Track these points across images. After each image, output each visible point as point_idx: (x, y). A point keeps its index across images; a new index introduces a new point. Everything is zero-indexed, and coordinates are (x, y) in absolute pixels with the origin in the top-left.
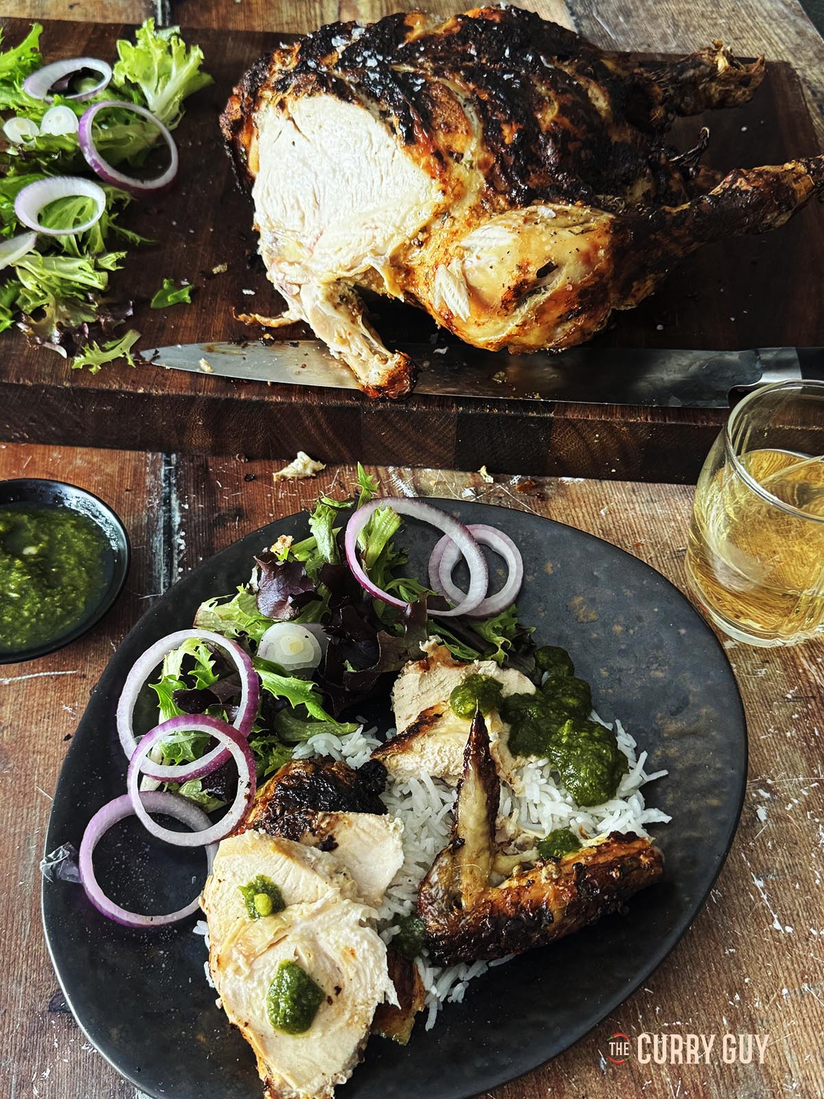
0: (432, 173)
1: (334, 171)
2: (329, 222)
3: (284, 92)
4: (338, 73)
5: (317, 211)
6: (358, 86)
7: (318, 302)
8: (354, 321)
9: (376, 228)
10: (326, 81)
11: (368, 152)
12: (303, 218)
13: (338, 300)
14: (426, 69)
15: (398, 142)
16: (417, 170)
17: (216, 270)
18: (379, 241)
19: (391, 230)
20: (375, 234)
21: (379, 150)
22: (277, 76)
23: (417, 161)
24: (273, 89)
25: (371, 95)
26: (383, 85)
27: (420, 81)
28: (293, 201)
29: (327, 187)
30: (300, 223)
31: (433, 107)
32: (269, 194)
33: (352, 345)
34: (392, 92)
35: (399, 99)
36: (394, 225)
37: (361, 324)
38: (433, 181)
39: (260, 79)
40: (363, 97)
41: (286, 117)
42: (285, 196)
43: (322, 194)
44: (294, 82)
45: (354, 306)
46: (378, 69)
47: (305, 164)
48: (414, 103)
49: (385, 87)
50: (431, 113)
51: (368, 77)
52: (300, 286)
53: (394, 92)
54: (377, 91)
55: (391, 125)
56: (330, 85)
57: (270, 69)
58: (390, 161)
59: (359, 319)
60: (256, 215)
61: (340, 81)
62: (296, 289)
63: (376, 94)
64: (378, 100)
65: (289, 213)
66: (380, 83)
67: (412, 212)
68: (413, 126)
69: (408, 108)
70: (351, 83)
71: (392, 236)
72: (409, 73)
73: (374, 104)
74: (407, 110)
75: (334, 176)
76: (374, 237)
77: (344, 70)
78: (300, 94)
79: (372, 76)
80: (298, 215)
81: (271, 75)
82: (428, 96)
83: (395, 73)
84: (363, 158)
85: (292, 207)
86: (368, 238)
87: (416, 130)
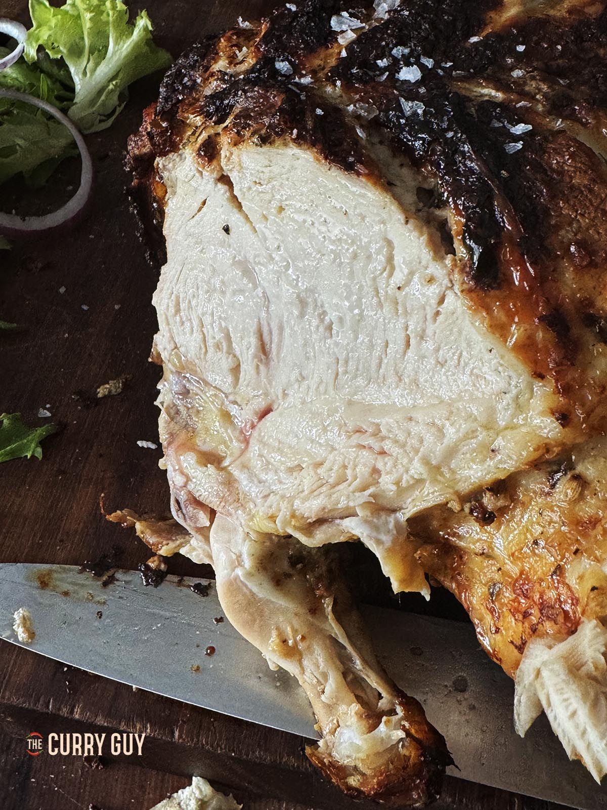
0: (535, 362)
1: (303, 303)
2: (285, 395)
3: (218, 122)
4: (334, 90)
5: (262, 367)
6: (374, 126)
7: (239, 572)
8: (315, 609)
9: (383, 453)
10: (302, 113)
11: (382, 284)
12: (236, 370)
13: (285, 565)
14: (531, 97)
15: (457, 276)
16: (498, 349)
17: (102, 391)
18: (387, 483)
19: (417, 469)
20: (380, 465)
21: (408, 282)
22: (214, 85)
23: (500, 329)
24: (201, 112)
25: (402, 150)
26: (430, 131)
27: (520, 129)
28: (219, 336)
29: (287, 331)
30: (230, 379)
31: (553, 197)
32: (178, 310)
33: (306, 662)
34: (453, 148)
35: (471, 171)
36: (426, 462)
37: (330, 617)
38: (538, 386)
39: (185, 86)
40: (382, 153)
41: (215, 175)
42: (207, 320)
43: (275, 338)
44: (241, 103)
45: (319, 579)
46: (422, 90)
47: (248, 272)
48: (505, 185)
49: (437, 137)
50: (546, 211)
51: (399, 108)
52: (212, 513)
53: (456, 151)
54: (417, 144)
55: (443, 226)
56: (310, 124)
57: (207, 68)
58: (430, 313)
59: (328, 604)
60: (157, 337)
61: (334, 112)
62: (204, 520)
63: (412, 149)
64: (416, 163)
65: (209, 355)
66: (425, 126)
67: (474, 443)
68: (498, 245)
69: (490, 198)
70: (358, 117)
71: (419, 482)
72: (492, 104)
73: (405, 171)
74: (486, 202)
75: (302, 315)
76: (376, 471)
77: (348, 86)
78: (247, 133)
79: (408, 106)
80: (226, 363)
81: (205, 80)
82: (540, 168)
83: (461, 102)
84: (368, 289)
85: (218, 346)
86: (363, 471)
87: (507, 253)
